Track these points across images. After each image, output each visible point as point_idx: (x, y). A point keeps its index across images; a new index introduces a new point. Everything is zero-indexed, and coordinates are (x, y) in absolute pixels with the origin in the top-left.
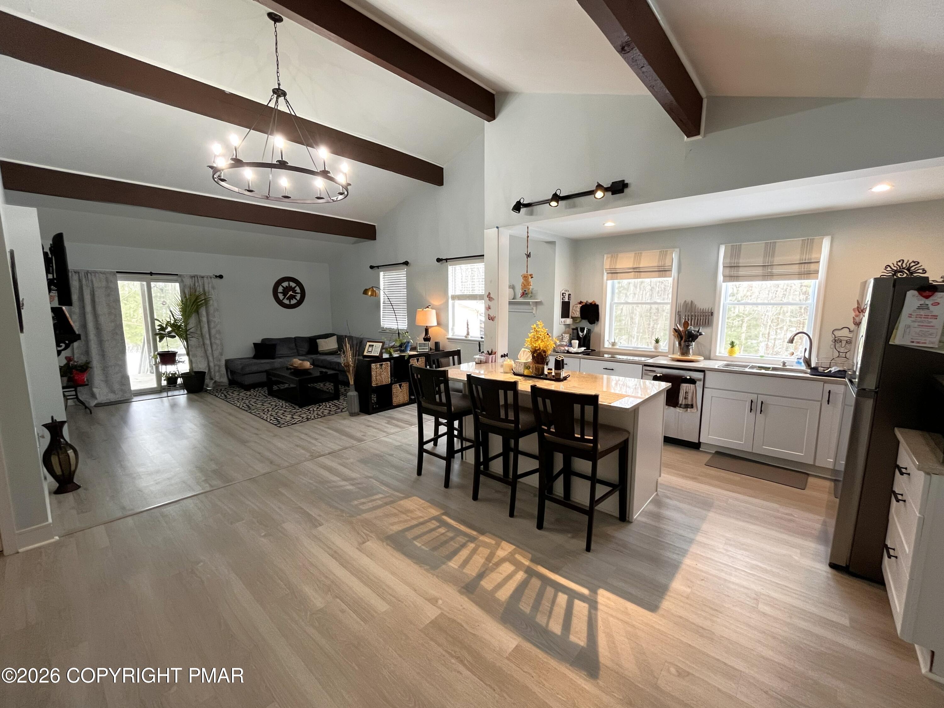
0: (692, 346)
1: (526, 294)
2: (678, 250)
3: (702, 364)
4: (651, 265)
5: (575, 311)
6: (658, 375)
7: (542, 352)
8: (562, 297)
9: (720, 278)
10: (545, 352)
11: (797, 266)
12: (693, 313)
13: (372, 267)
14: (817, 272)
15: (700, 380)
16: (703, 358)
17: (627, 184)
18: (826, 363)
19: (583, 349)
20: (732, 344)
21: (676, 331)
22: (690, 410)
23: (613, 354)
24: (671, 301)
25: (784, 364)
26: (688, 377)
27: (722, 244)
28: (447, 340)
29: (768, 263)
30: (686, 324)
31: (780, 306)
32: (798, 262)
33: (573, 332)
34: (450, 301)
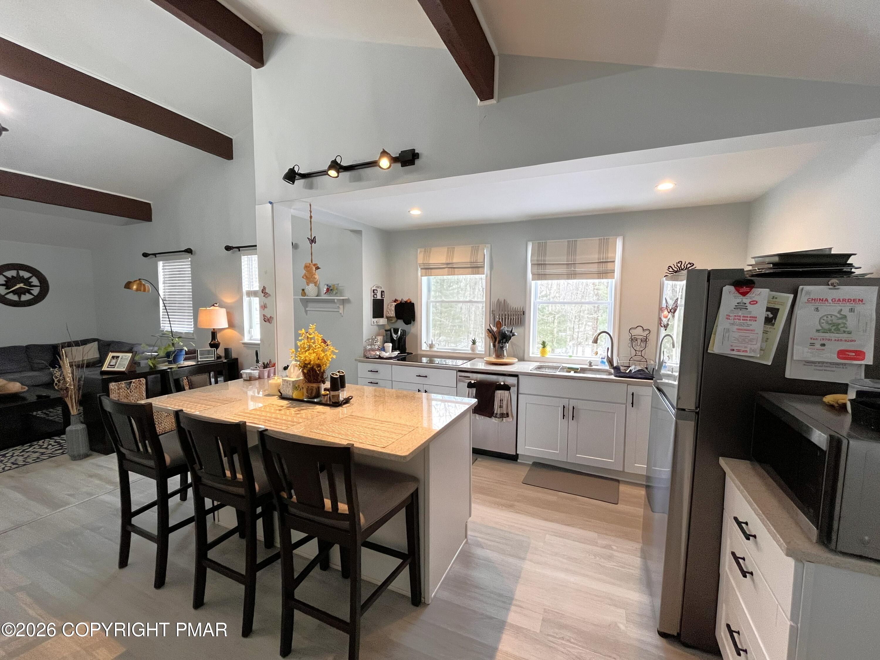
0: (506, 347)
1: (331, 290)
2: (489, 245)
3: (517, 367)
4: (464, 261)
5: (390, 310)
6: (473, 382)
7: (315, 367)
8: (372, 293)
9: (530, 276)
10: (319, 366)
11: (596, 265)
12: (506, 313)
13: (145, 255)
14: (613, 271)
15: (514, 386)
16: (517, 360)
17: (418, 154)
18: (626, 362)
19: (396, 353)
20: (544, 344)
21: (490, 331)
22: (506, 420)
23: (431, 358)
24: (484, 300)
25: (590, 365)
26: (502, 383)
27: (529, 241)
28: (243, 345)
29: (571, 262)
30: (498, 324)
31: (580, 305)
32: (597, 261)
33: (386, 334)
34: (246, 299)
